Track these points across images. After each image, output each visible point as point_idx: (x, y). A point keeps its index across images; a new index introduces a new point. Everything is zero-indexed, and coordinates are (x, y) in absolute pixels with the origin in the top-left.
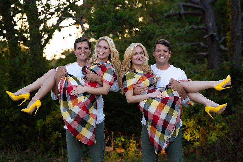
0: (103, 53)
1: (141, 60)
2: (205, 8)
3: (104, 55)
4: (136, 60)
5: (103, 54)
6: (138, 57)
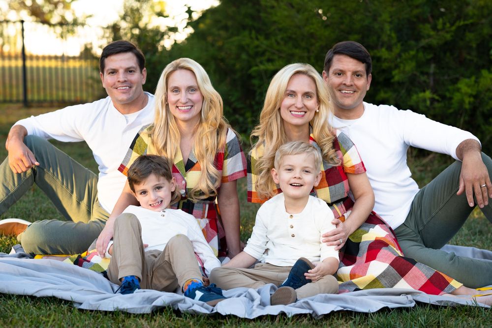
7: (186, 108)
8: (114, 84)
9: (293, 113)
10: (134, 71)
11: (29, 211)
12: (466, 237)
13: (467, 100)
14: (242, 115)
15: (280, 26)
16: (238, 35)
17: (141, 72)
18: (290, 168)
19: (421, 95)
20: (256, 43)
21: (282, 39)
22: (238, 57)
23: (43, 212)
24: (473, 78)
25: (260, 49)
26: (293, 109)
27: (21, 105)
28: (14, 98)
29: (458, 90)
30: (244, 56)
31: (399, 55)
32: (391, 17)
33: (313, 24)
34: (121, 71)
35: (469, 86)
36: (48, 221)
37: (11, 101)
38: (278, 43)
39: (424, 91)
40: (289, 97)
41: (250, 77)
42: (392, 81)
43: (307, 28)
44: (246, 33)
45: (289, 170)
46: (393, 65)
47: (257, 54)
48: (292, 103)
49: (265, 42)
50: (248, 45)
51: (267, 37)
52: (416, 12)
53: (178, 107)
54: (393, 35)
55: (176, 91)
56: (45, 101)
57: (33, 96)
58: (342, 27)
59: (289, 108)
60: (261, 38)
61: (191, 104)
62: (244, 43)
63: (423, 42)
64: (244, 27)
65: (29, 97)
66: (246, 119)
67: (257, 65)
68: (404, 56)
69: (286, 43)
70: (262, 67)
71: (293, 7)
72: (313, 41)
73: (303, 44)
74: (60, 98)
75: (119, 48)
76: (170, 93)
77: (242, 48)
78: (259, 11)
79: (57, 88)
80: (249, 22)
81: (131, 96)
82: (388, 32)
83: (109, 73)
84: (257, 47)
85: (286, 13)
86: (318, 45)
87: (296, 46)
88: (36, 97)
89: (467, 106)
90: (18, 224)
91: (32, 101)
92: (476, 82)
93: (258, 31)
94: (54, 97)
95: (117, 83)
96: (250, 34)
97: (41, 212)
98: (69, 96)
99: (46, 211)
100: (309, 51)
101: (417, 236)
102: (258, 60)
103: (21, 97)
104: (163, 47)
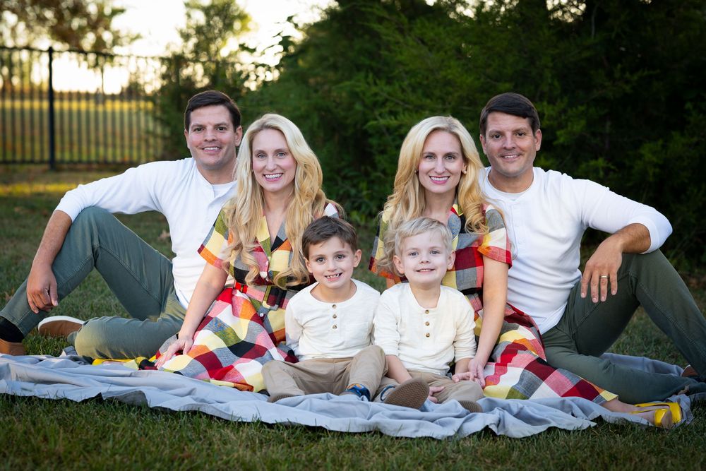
7: (274, 176)
8: (200, 144)
9: (433, 178)
10: (226, 129)
11: (77, 307)
12: (638, 347)
13: (651, 171)
14: (354, 186)
15: (407, 69)
16: (349, 78)
17: (235, 131)
18: (413, 251)
19: (593, 163)
20: (374, 89)
21: (410, 85)
22: (350, 107)
23: (95, 309)
24: (660, 142)
25: (380, 99)
26: (432, 174)
27: (46, 167)
28: (37, 157)
29: (641, 157)
30: (358, 107)
31: (564, 111)
32: (553, 60)
33: (450, 68)
34: (210, 128)
35: (654, 153)
36: (108, 318)
37: (32, 162)
38: (403, 91)
39: (596, 158)
40: (428, 159)
41: (366, 134)
42: (555, 143)
43: (443, 73)
44: (362, 75)
45: (413, 254)
46: (555, 123)
47: (375, 104)
48: (432, 167)
49: (388, 88)
50: (364, 93)
51: (389, 81)
52: (586, 54)
53: (265, 175)
54: (556, 83)
55: (262, 156)
56: (80, 162)
57: (63, 155)
58: (489, 71)
59: (427, 173)
60: (382, 83)
61: (281, 172)
62: (358, 90)
63: (596, 94)
64: (359, 68)
65: (58, 156)
66: (360, 191)
67: (376, 119)
68: (570, 112)
69: (414, 90)
70: (382, 122)
71: (423, 42)
72: (450, 89)
73: (437, 93)
74: (101, 159)
75: (207, 100)
76: (255, 158)
77: (355, 95)
78: (379, 46)
79: (97, 144)
80: (364, 60)
81: (220, 159)
82: (550, 81)
83: (195, 130)
84: (376, 94)
85: (415, 52)
86: (456, 95)
87: (428, 96)
88: (67, 157)
89: (651, 179)
90: (66, 322)
91: (62, 161)
92: (664, 146)
93: (377, 74)
94: (93, 158)
95: (204, 143)
96: (367, 77)
97: (92, 308)
98: (114, 155)
99: (99, 308)
100: (444, 103)
101: (571, 342)
102: (377, 113)
103: (47, 156)
104: (248, 89)
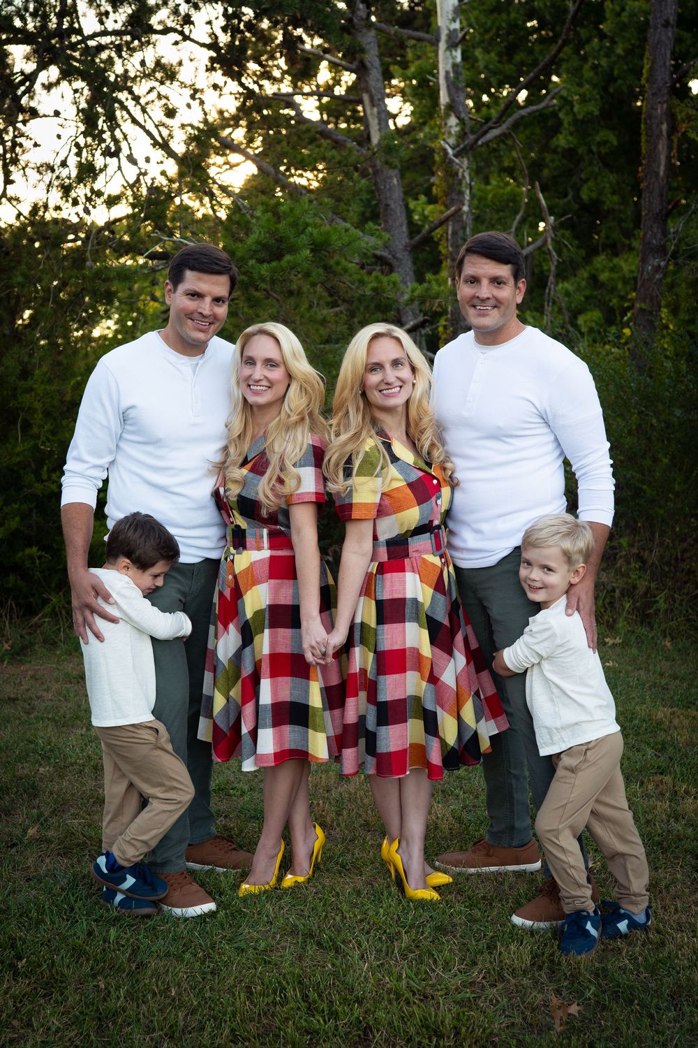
0: (265, 383)
1: (398, 389)
2: (394, 257)
3: (270, 390)
4: (376, 393)
5: (264, 388)
6: (383, 380)
